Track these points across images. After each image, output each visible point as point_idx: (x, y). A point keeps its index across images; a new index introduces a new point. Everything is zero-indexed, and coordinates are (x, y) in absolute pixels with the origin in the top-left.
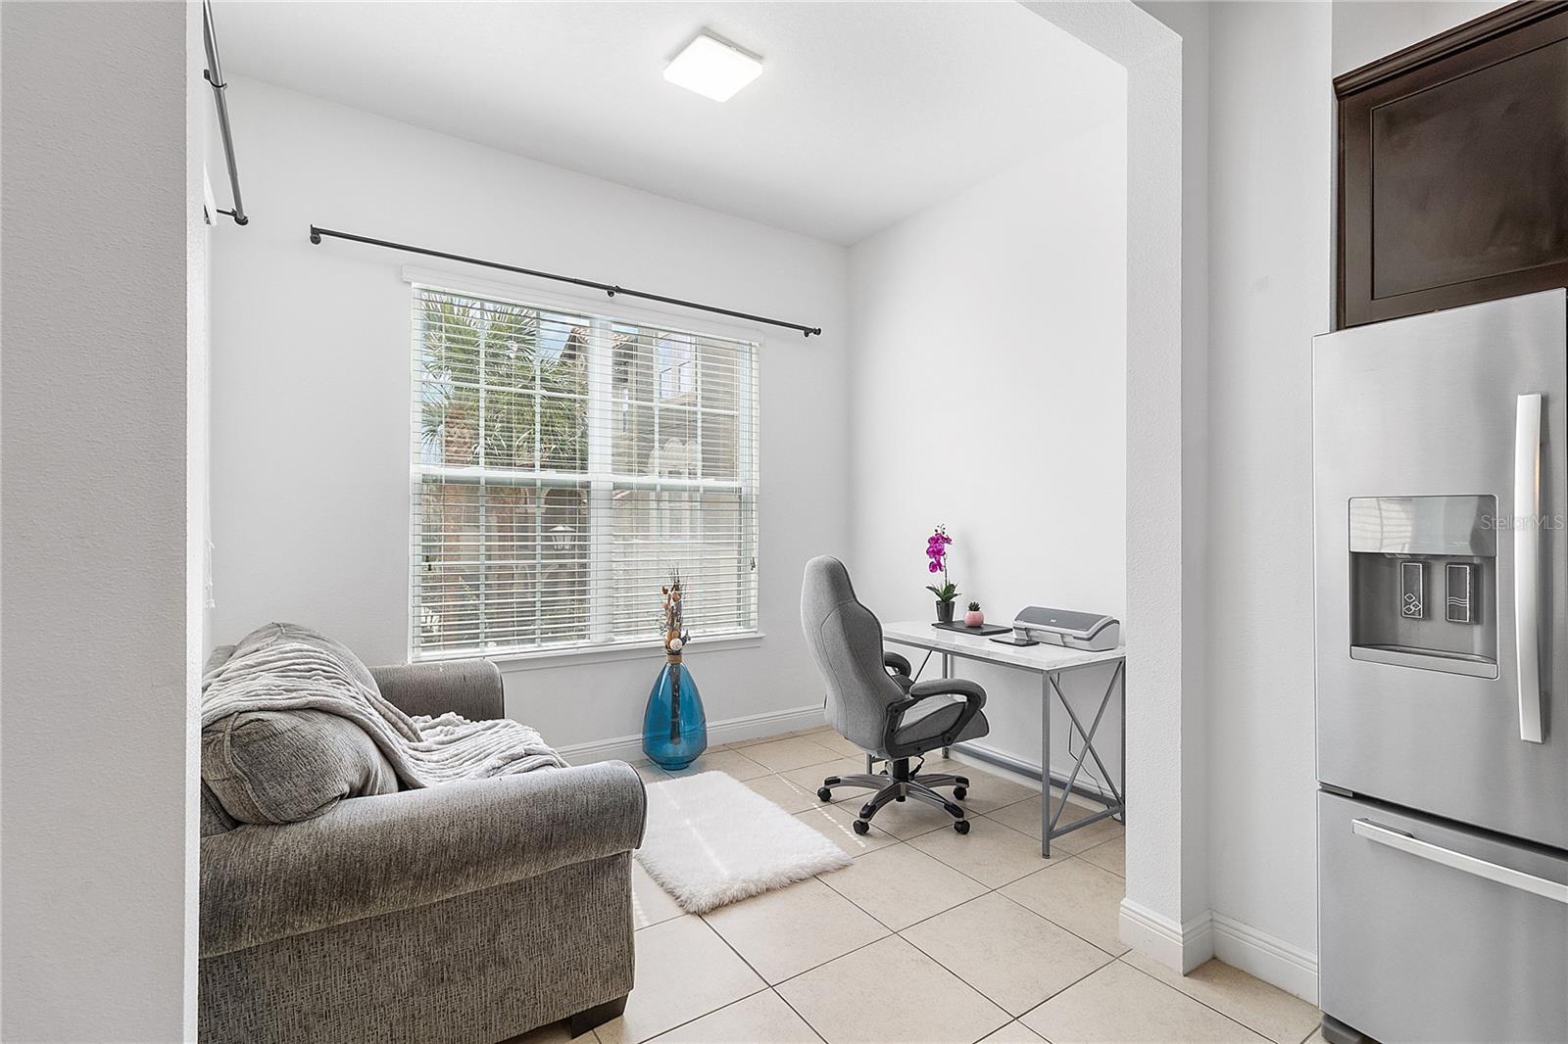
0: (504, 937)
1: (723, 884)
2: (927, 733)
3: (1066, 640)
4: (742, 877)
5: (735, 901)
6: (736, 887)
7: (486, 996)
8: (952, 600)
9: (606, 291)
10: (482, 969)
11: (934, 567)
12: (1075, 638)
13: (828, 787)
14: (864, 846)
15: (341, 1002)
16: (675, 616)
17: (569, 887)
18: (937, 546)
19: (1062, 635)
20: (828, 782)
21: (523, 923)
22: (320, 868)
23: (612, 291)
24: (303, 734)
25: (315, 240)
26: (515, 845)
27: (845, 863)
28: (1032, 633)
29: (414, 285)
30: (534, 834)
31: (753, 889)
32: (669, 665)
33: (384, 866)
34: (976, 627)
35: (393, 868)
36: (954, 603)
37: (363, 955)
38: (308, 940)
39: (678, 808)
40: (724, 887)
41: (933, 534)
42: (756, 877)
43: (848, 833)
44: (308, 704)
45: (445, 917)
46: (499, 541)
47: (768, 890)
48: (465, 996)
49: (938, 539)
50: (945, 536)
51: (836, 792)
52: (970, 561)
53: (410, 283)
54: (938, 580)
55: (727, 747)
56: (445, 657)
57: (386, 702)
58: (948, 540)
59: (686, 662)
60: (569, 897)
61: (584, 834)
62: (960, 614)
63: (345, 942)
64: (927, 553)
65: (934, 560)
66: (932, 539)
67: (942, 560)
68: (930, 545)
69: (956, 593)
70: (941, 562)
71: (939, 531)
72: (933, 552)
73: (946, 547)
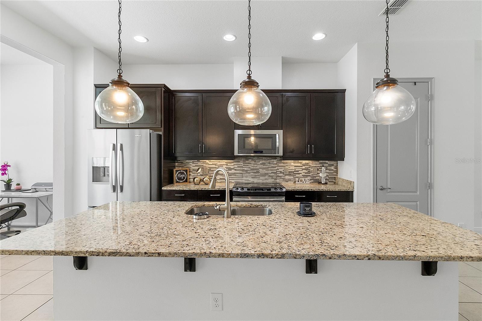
3: (47, 190)
8: (11, 183)
11: (3, 174)
12: (49, 189)
18: (5, 168)
19: (46, 189)
28: (37, 189)
34: (19, 190)
36: (11, 184)
41: (3, 164)
49: (5, 166)
50: (8, 165)
52: (19, 171)
54: (5, 178)
62: (14, 187)
65: (3, 172)
66: (2, 166)
67: (7, 172)
68: (1, 168)
69: (12, 181)
70: (6, 172)
71: (6, 163)
72: (3, 169)
73: (8, 168)
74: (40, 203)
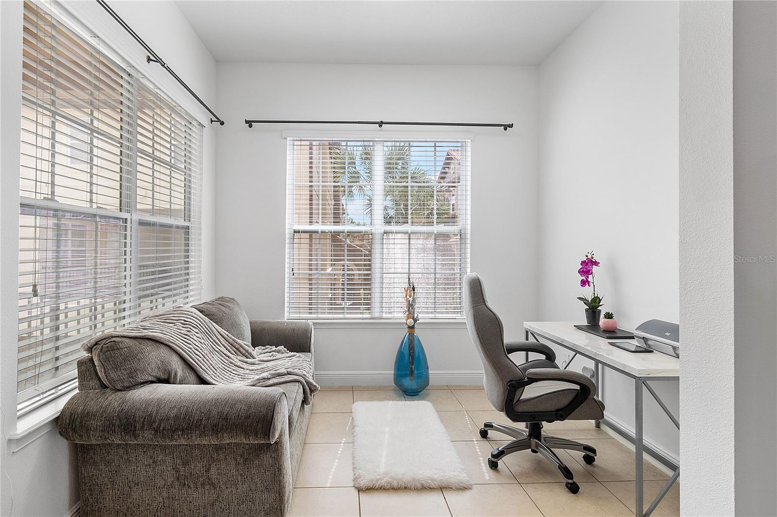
0: (213, 472)
1: (378, 475)
2: (542, 408)
4: (391, 475)
5: (382, 489)
6: (385, 480)
7: (205, 500)
8: (599, 308)
9: (378, 125)
10: (203, 485)
11: (584, 283)
13: (486, 429)
14: (487, 478)
15: (143, 480)
16: (411, 306)
17: (246, 454)
18: (587, 267)
20: (486, 425)
21: (223, 467)
22: (118, 415)
23: (381, 124)
24: (132, 350)
25: (251, 126)
26: (200, 425)
27: (465, 486)
28: (649, 343)
29: (288, 139)
30: (210, 421)
31: (395, 484)
32: (408, 334)
33: (142, 420)
34: (608, 332)
35: (146, 423)
36: (600, 311)
37: (151, 461)
38: (130, 447)
39: (389, 419)
40: (378, 477)
41: (585, 259)
42: (400, 477)
43: (483, 464)
44: (144, 336)
45: (185, 452)
46: (321, 261)
47: (405, 488)
48: (195, 496)
49: (588, 263)
50: (594, 260)
51: (491, 433)
52: (616, 279)
53: (286, 138)
54: (588, 293)
55: (441, 388)
56: (301, 318)
57: (233, 337)
58: (596, 263)
59: (417, 332)
60: (246, 460)
61: (236, 428)
62: (602, 322)
63: (144, 452)
64: (579, 272)
65: (584, 278)
66: (583, 263)
67: (590, 278)
68: (581, 267)
69: (600, 304)
70: (589, 280)
71: (590, 257)
72: (583, 271)
73: (595, 268)
74: (645, 392)
